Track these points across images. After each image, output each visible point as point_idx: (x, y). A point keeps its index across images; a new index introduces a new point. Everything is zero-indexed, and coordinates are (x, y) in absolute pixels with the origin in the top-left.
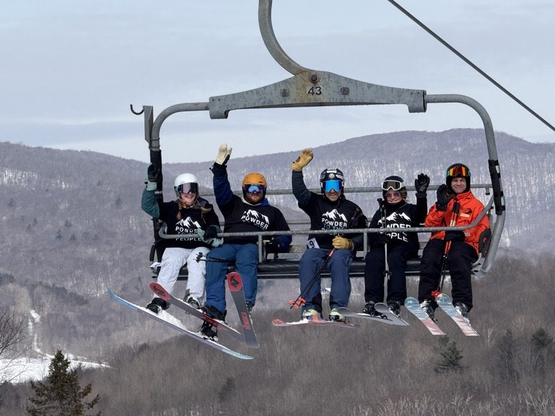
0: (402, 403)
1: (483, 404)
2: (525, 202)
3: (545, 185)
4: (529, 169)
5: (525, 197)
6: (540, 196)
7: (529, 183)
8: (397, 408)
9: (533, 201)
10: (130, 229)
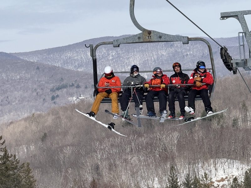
0: (111, 139)
1: (141, 138)
2: (152, 61)
3: (159, 55)
4: (153, 49)
5: (152, 60)
6: (157, 59)
7: (153, 54)
8: (109, 141)
9: (155, 61)
10: (3, 78)
